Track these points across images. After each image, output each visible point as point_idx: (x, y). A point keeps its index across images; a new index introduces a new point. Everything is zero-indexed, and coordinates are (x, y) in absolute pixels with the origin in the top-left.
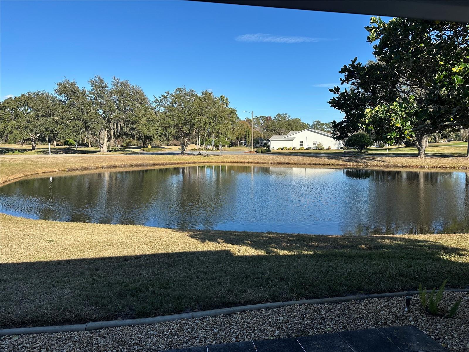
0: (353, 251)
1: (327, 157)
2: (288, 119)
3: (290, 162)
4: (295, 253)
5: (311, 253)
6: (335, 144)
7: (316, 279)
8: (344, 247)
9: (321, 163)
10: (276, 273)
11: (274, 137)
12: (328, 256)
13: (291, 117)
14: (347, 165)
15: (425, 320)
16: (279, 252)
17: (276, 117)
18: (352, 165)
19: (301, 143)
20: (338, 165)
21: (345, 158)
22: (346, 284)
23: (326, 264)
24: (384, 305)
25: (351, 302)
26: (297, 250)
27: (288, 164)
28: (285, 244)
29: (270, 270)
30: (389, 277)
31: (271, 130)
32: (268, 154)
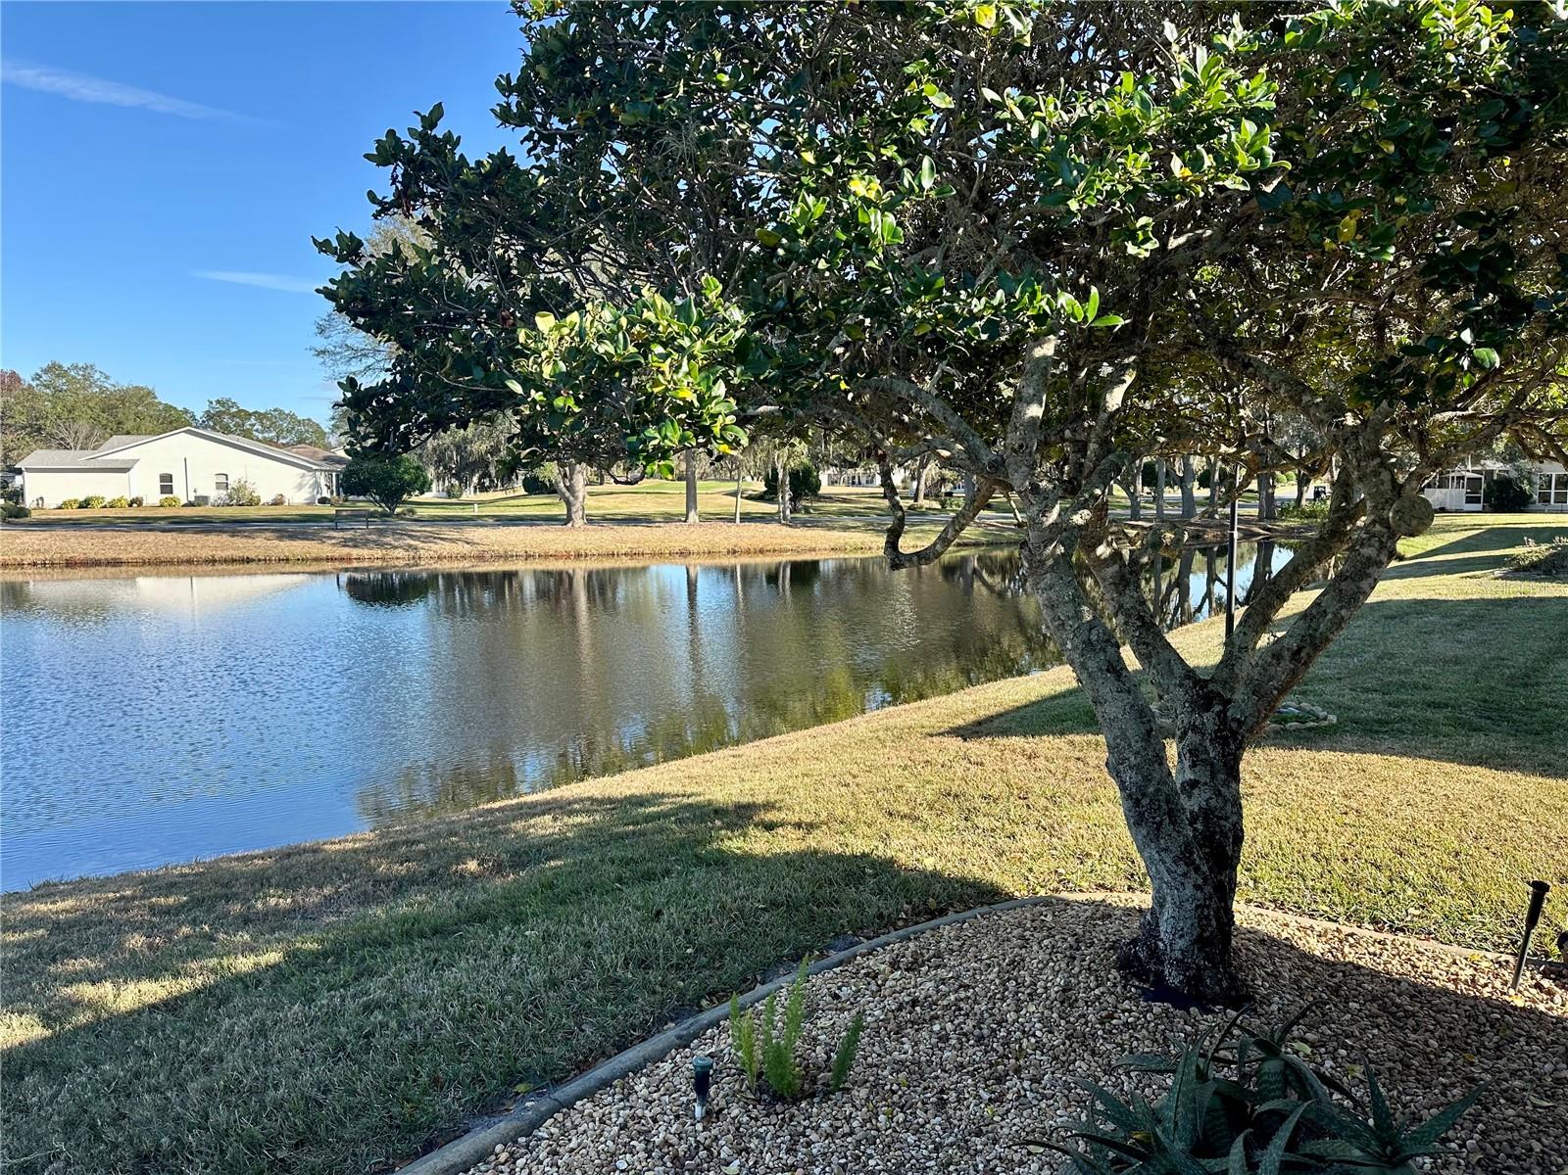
0: (443, 896)
1: (273, 531)
2: (100, 387)
3: (124, 557)
4: (199, 981)
5: (273, 957)
6: (300, 487)
7: (320, 1097)
8: (400, 886)
9: (252, 556)
10: (110, 1134)
11: (39, 457)
12: (352, 952)
13: (112, 381)
14: (349, 559)
15: (769, 1135)
16: (111, 997)
17: (45, 377)
18: (369, 558)
19: (166, 484)
20: (317, 560)
21: (341, 534)
22: (456, 1075)
23: (354, 997)
24: (621, 1120)
25: (493, 1157)
26: (204, 963)
27: (116, 563)
28: (136, 941)
29: (69, 1126)
30: (603, 985)
31: (24, 428)
32: (16, 524)
